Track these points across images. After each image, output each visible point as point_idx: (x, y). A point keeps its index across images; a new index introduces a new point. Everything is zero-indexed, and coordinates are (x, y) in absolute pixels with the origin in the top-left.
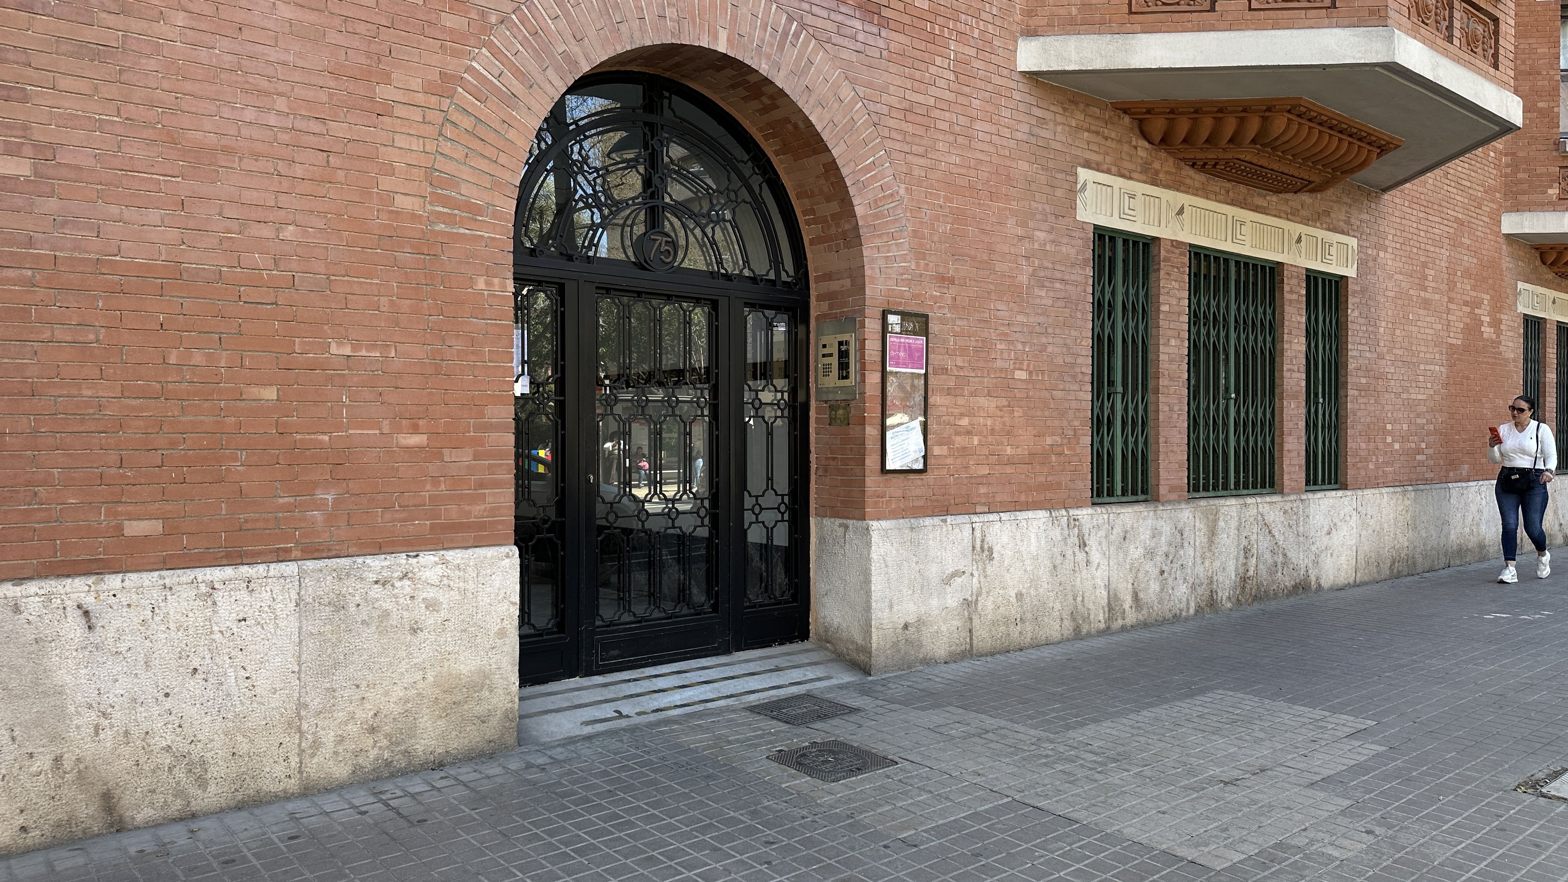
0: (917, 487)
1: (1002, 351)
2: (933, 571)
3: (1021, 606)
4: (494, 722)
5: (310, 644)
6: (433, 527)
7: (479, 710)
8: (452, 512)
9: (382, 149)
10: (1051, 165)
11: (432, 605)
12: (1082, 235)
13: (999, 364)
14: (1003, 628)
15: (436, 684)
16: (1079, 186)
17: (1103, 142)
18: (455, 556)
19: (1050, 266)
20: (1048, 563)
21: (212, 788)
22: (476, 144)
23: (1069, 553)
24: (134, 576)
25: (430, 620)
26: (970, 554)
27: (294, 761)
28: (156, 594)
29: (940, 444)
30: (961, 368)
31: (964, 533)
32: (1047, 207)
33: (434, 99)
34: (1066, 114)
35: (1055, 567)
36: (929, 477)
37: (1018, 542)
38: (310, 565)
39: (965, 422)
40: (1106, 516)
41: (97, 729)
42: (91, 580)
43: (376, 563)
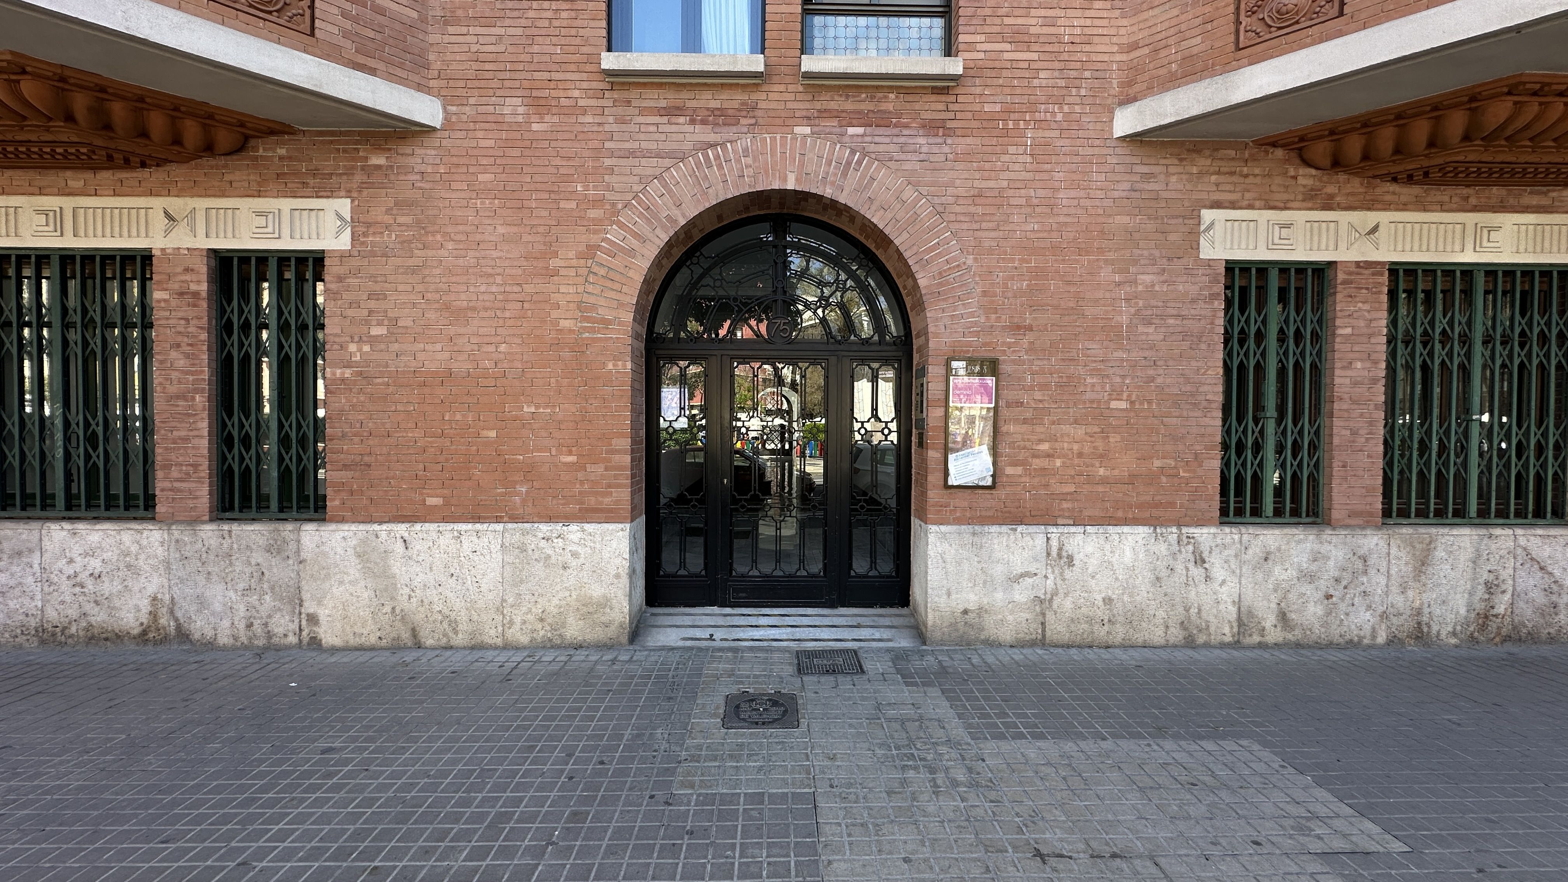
0: (985, 501)
1: (1093, 385)
2: (998, 571)
3: (1110, 610)
4: (613, 628)
5: (508, 568)
6: (580, 509)
7: (603, 619)
8: (592, 501)
9: (552, 295)
10: (1161, 213)
11: (575, 555)
12: (1208, 272)
13: (1089, 396)
14: (1085, 626)
15: (577, 600)
16: (1202, 228)
17: (1242, 180)
18: (589, 527)
19: (1160, 304)
20: (1150, 576)
21: (460, 636)
22: (609, 284)
23: (1180, 567)
24: (427, 525)
25: (574, 563)
26: (1043, 560)
27: (500, 629)
28: (434, 535)
29: (1014, 464)
30: (1041, 401)
31: (1037, 542)
32: (1157, 253)
33: (582, 261)
34: (1184, 163)
35: (1158, 579)
36: (1001, 493)
37: (1108, 553)
38: (510, 526)
39: (1045, 447)
40: (1236, 537)
41: (410, 597)
42: (408, 525)
43: (544, 528)
